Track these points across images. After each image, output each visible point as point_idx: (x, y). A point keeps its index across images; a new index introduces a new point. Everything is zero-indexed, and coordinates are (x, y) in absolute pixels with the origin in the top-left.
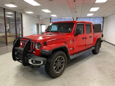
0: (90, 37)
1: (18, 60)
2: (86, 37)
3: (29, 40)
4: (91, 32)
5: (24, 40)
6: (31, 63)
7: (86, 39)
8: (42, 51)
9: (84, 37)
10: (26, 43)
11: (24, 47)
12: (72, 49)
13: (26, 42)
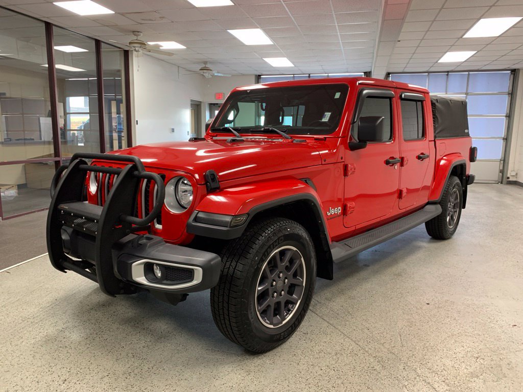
0: (419, 158)
1: (79, 268)
2: (402, 159)
3: (130, 165)
4: (424, 134)
5: (107, 168)
6: (142, 280)
7: (402, 165)
8: (196, 219)
9: (392, 158)
10: (116, 181)
11: (108, 198)
12: (338, 210)
13: (118, 174)
